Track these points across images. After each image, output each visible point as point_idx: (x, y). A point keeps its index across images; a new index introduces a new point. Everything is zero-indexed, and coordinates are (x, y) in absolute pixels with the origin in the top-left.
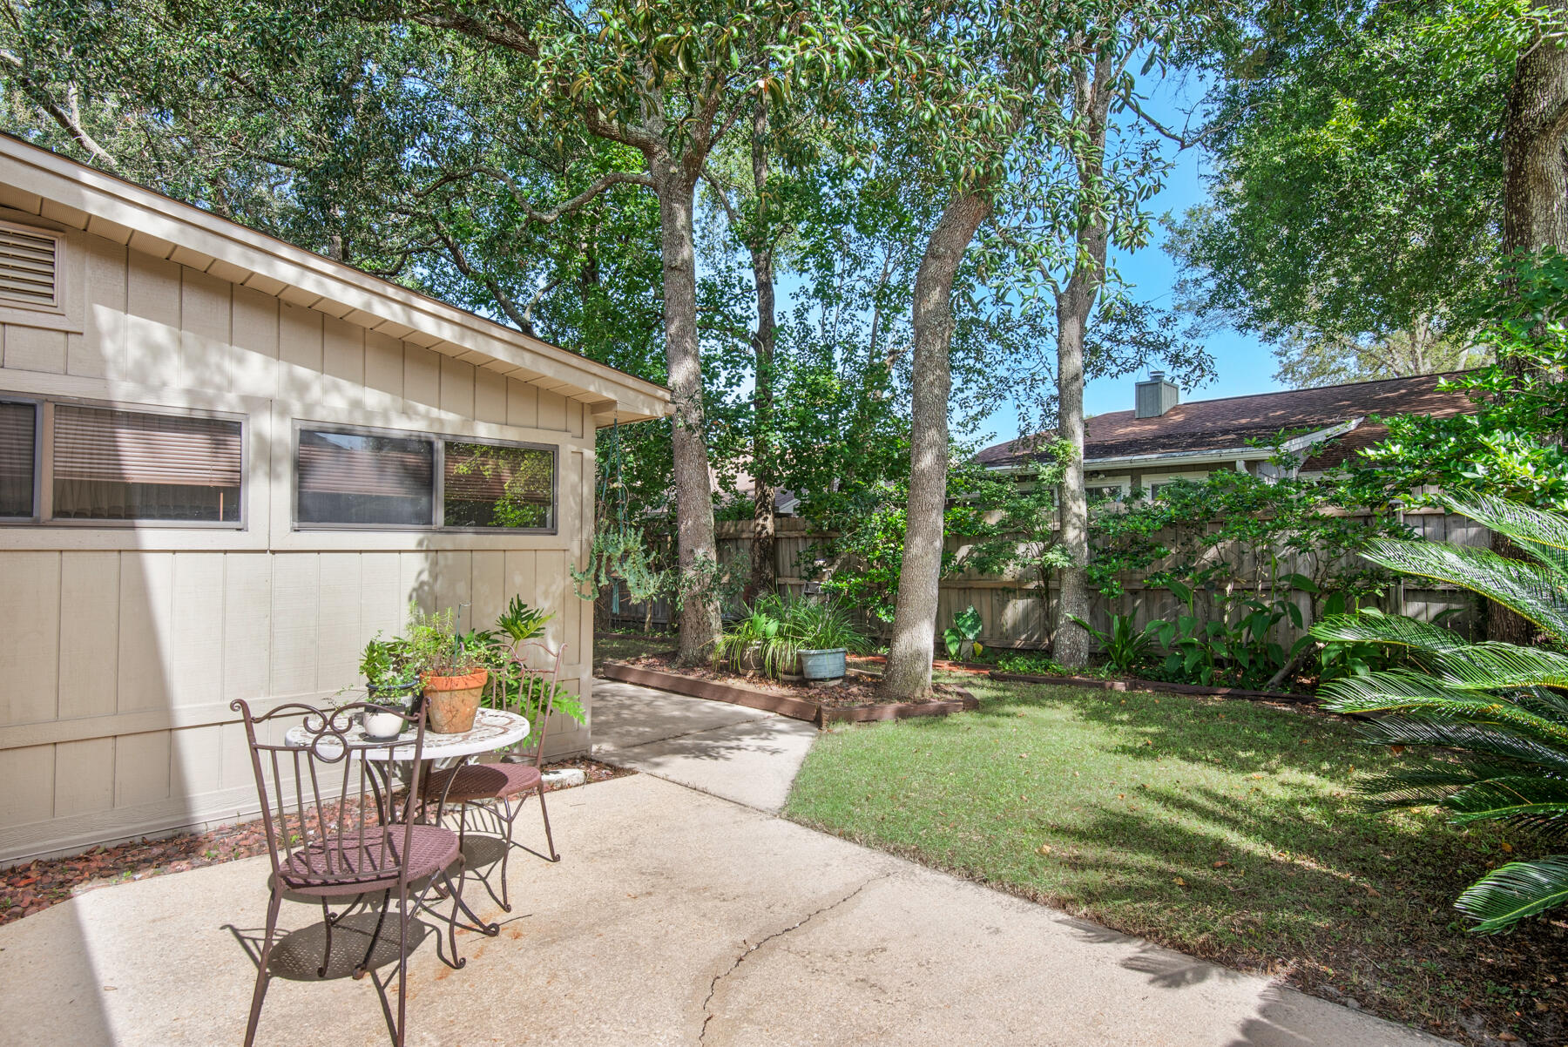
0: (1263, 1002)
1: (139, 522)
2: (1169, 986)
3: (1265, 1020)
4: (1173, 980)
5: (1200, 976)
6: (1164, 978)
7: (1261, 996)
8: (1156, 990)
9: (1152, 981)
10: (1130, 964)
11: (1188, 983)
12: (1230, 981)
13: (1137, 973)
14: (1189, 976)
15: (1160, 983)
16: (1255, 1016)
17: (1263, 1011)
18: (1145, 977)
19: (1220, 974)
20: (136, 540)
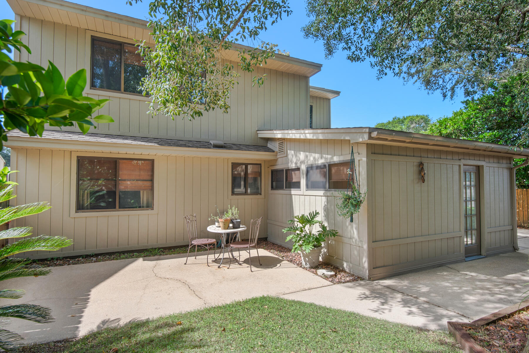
0: (78, 330)
1: (292, 189)
2: (104, 320)
3: (76, 326)
4: (104, 322)
5: (98, 327)
6: (107, 322)
7: (79, 331)
8: (106, 318)
9: (109, 319)
10: (119, 320)
11: (100, 323)
12: (90, 330)
13: (114, 319)
14: (102, 325)
15: (107, 320)
16: (79, 325)
17: (78, 328)
18: (112, 319)
19: (94, 330)
20: (291, 192)
